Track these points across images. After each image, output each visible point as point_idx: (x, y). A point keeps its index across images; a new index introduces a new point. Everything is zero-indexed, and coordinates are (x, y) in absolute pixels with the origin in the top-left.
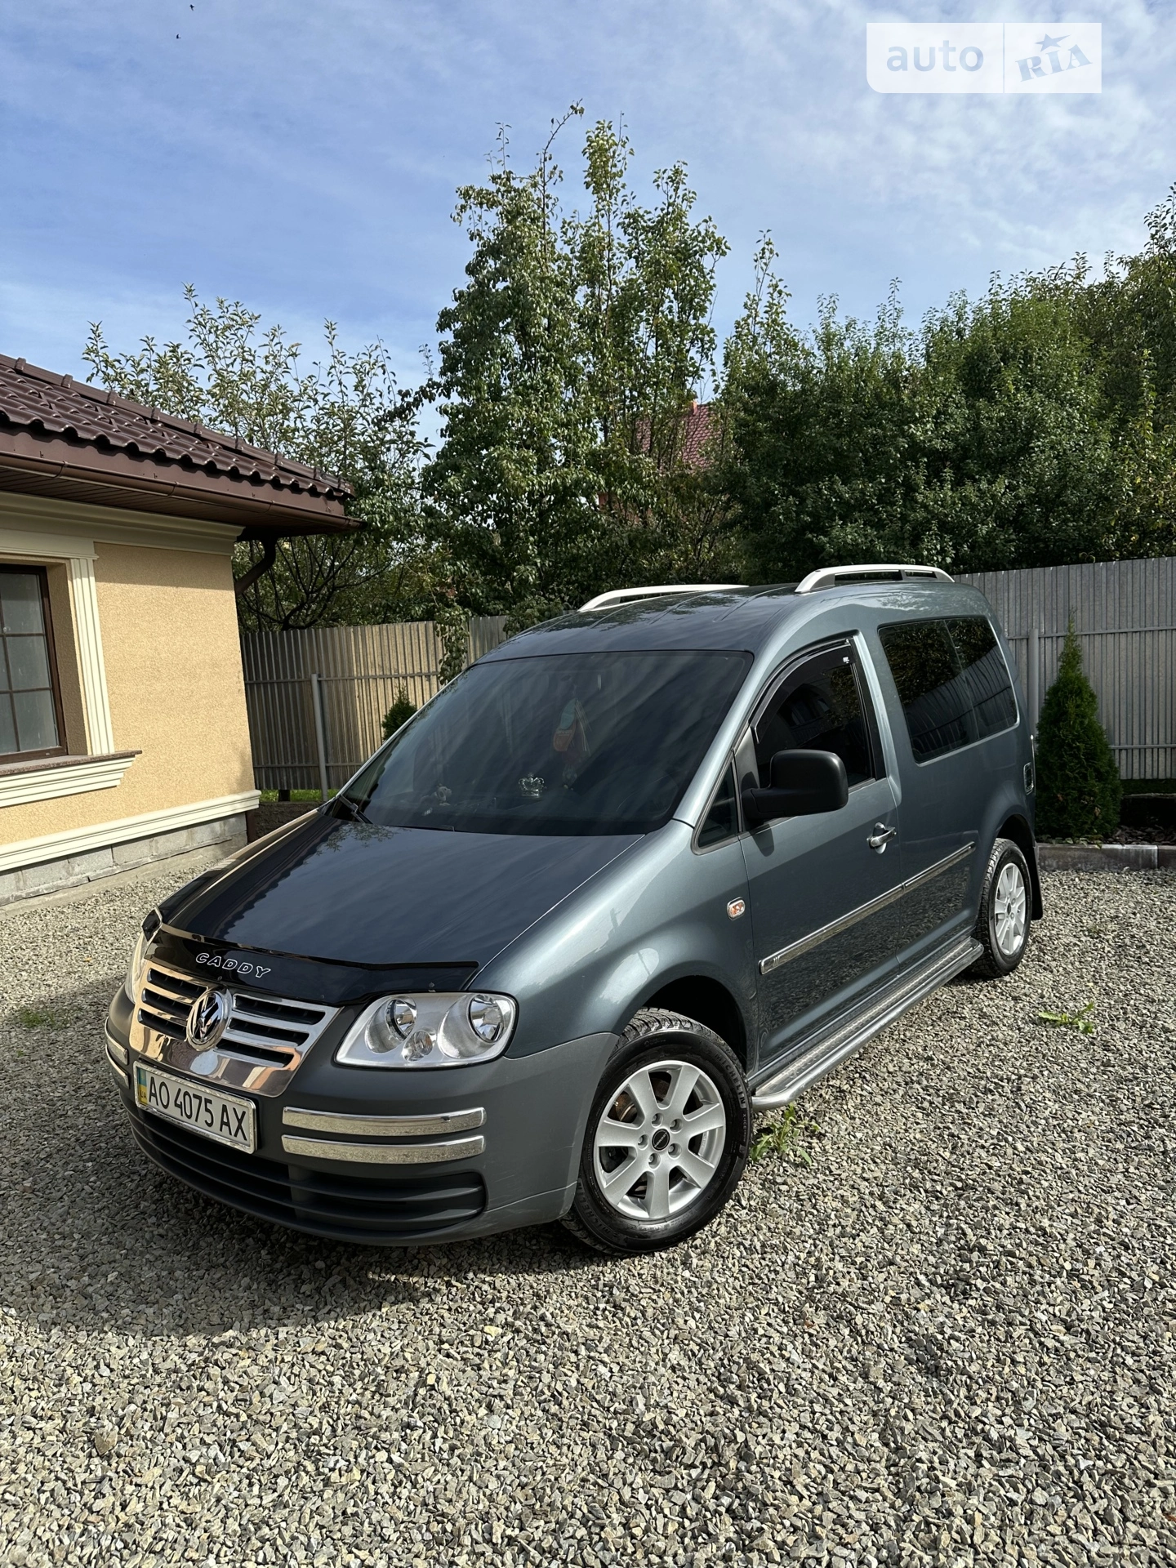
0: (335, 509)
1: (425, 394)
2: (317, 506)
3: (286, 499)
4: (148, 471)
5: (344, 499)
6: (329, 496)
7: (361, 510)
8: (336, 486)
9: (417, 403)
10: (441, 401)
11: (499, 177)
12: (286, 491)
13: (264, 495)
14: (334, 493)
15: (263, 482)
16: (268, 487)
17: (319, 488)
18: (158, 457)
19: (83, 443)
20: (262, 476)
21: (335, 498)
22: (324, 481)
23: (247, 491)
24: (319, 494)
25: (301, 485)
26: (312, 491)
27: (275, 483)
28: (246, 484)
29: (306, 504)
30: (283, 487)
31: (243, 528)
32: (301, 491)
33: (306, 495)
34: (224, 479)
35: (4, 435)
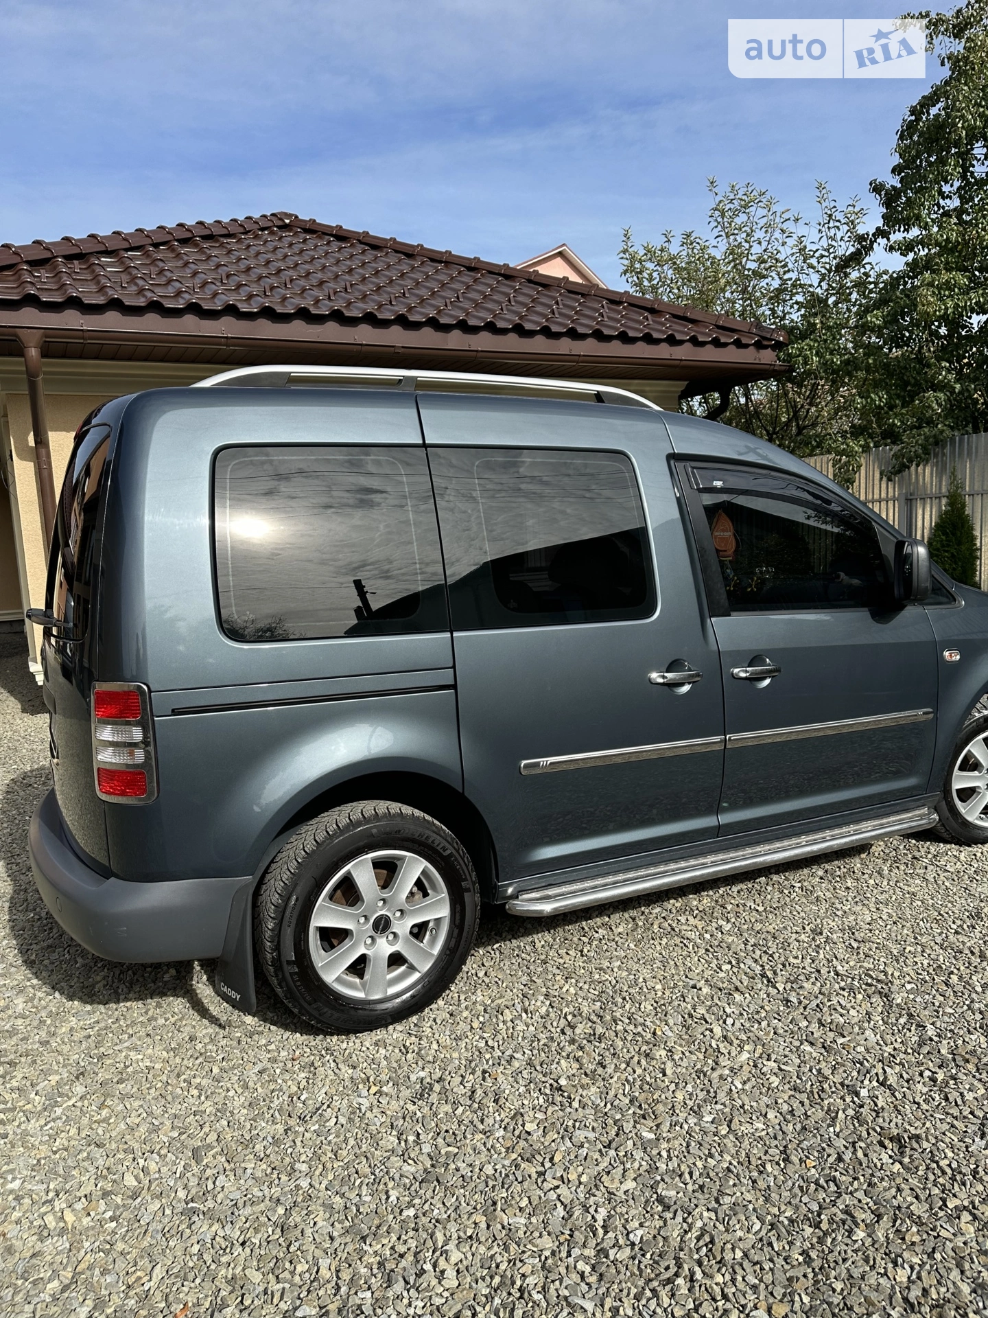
0: (768, 357)
1: (880, 233)
2: (748, 356)
3: (709, 354)
4: (565, 346)
5: (779, 346)
6: (759, 346)
7: (789, 355)
8: (768, 336)
9: (872, 243)
10: (897, 237)
12: (709, 347)
13: (683, 353)
14: (765, 343)
15: (681, 342)
16: (688, 345)
17: (744, 341)
18: (573, 334)
19: (504, 331)
20: (678, 337)
21: (766, 347)
22: (759, 333)
23: (664, 352)
24: (746, 346)
25: (723, 340)
26: (738, 344)
27: (694, 341)
28: (664, 345)
29: (731, 355)
30: (703, 344)
31: (686, 383)
32: (725, 345)
33: (732, 347)
34: (640, 344)
35: (440, 335)
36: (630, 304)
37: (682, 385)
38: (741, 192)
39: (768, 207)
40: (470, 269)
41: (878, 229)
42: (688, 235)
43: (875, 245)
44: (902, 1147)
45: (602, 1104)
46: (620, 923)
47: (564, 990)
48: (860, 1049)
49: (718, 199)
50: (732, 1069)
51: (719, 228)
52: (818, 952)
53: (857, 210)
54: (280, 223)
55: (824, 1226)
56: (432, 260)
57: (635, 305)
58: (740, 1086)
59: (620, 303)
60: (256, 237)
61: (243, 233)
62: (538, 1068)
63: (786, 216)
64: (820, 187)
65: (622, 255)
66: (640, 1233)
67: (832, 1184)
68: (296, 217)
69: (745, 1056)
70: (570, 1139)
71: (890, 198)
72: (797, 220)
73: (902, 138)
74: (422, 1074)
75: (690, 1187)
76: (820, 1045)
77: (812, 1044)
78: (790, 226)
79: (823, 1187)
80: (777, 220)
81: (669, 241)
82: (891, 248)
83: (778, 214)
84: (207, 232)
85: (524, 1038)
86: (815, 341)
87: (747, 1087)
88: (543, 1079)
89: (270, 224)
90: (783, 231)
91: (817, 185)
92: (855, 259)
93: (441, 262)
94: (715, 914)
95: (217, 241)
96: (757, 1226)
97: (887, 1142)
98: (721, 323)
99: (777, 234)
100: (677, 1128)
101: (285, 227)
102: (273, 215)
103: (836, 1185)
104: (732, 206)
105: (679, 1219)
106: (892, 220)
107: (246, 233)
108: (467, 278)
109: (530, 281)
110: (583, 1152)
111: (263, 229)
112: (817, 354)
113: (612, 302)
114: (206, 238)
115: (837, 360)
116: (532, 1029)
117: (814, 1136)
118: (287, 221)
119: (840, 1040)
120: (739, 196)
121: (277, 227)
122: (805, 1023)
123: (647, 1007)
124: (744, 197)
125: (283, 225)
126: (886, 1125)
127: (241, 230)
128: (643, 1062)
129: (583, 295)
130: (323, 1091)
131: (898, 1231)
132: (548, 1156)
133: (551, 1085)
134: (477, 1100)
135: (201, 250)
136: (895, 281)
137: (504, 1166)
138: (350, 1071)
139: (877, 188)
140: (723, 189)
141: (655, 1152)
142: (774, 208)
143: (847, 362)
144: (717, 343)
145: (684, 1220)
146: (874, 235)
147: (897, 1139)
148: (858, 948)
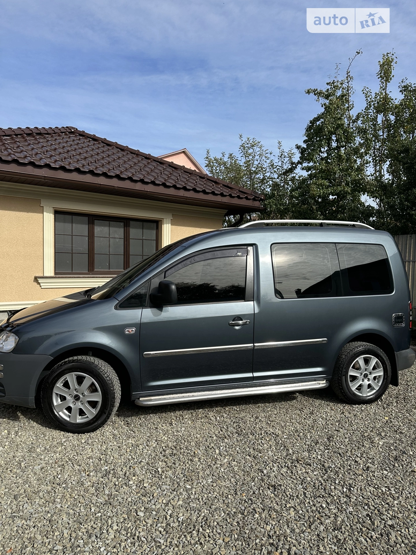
0: (257, 204)
1: (299, 163)
2: (249, 203)
3: (236, 201)
4: (182, 193)
5: (261, 200)
6: (254, 199)
7: (265, 204)
8: (258, 196)
9: (296, 166)
10: (305, 165)
11: (330, 83)
12: (236, 198)
13: (226, 200)
14: (256, 199)
15: (226, 196)
16: (228, 197)
17: (249, 197)
18: (185, 188)
19: (158, 185)
20: (225, 194)
21: (257, 200)
22: (255, 195)
23: (219, 199)
24: (250, 199)
25: (241, 196)
26: (247, 198)
27: (230, 196)
28: (219, 196)
29: (243, 202)
30: (234, 197)
31: (227, 211)
32: (242, 198)
33: (244, 199)
34: (210, 195)
35: (133, 184)
36: (208, 179)
37: (225, 211)
38: (251, 141)
39: (260, 148)
40: (146, 158)
41: (299, 161)
42: (231, 155)
43: (297, 167)
44: (275, 488)
45: (173, 477)
46: (187, 414)
47: (163, 438)
48: (266, 458)
49: (243, 142)
50: (221, 465)
51: (243, 153)
52: (256, 425)
53: (292, 152)
54: (70, 131)
55: (245, 514)
56: (132, 153)
57: (209, 179)
58: (223, 470)
59: (204, 178)
60: (59, 136)
61: (54, 133)
62: (151, 465)
63: (267, 152)
64: (279, 143)
65: (206, 159)
66: (182, 518)
67: (250, 501)
68: (77, 129)
69: (226, 460)
70: (160, 488)
71: (303, 151)
72: (271, 153)
73: (307, 131)
74: (106, 468)
75: (201, 503)
76: (252, 456)
77: (250, 456)
78: (268, 155)
79: (247, 502)
80: (264, 153)
81: (224, 156)
82: (303, 169)
83: (264, 151)
84: (39, 132)
85: (146, 455)
86: (275, 200)
87: (225, 471)
88: (152, 469)
89: (65, 131)
90: (266, 157)
91: (278, 142)
92: (291, 170)
93: (135, 154)
94: (222, 412)
95: (43, 136)
96: (223, 514)
97: (270, 487)
98: (241, 190)
99: (264, 158)
100: (199, 484)
101: (71, 133)
102: (67, 127)
103: (251, 501)
104: (248, 146)
105: (196, 513)
106: (303, 159)
107: (55, 133)
108: (145, 162)
109: (170, 166)
110: (165, 492)
111: (62, 133)
112: (275, 205)
113: (201, 177)
114: (37, 134)
115: (282, 208)
116: (149, 452)
117: (246, 486)
118: (73, 130)
119: (260, 455)
120: (250, 142)
121: (68, 132)
122: (249, 449)
123: (193, 444)
124: (252, 143)
125: (71, 132)
126: (271, 482)
127: (53, 132)
128: (189, 462)
129: (190, 174)
130: (67, 474)
131: (270, 514)
132: (152, 494)
133: (155, 471)
134: (127, 476)
135: (36, 139)
136: (304, 180)
137: (135, 498)
138: (78, 467)
139: (298, 147)
140: (244, 139)
141: (190, 492)
142: (262, 149)
143: (285, 209)
144: (238, 197)
145: (198, 513)
146: (297, 163)
147: (274, 486)
148: (270, 424)
